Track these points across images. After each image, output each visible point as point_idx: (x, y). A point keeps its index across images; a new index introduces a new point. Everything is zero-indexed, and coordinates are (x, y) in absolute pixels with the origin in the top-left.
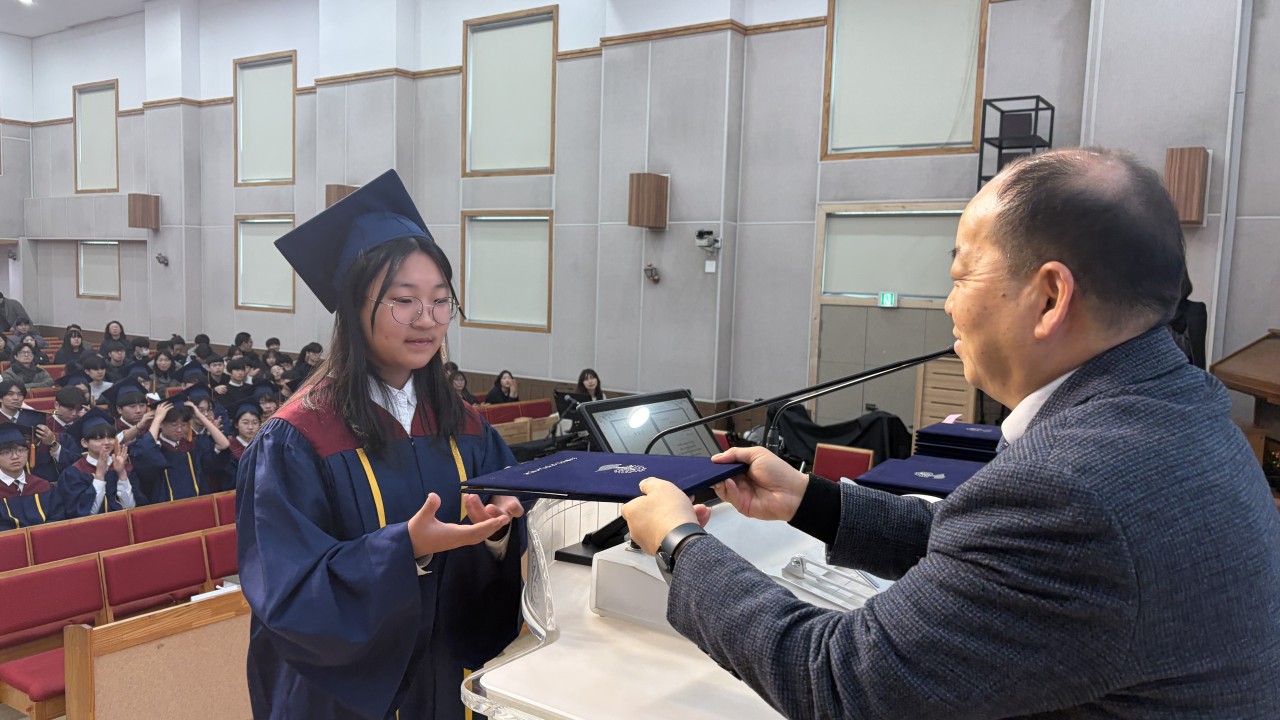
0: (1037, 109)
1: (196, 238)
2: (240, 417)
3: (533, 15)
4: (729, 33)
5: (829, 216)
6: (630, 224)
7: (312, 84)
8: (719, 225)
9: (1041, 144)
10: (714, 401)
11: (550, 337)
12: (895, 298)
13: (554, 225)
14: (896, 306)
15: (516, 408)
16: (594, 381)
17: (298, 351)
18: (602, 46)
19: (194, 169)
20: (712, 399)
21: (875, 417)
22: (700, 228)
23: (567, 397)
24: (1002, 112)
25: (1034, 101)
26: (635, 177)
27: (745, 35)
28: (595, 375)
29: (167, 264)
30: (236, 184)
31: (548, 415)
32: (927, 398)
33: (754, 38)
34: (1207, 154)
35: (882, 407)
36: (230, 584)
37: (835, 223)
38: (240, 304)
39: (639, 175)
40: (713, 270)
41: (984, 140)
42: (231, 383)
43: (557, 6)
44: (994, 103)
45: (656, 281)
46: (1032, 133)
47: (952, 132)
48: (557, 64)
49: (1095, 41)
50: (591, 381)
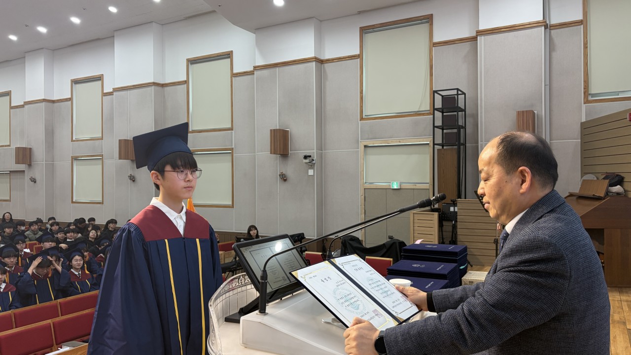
0: (458, 94)
1: (51, 168)
2: (72, 258)
3: (220, 56)
4: (314, 63)
5: (366, 146)
6: (271, 153)
7: (111, 90)
8: (314, 152)
9: (460, 110)
10: (315, 238)
11: (233, 211)
12: (399, 184)
13: (234, 155)
14: (399, 188)
16: (256, 231)
17: (105, 224)
18: (254, 70)
19: (50, 133)
20: (314, 237)
21: (393, 242)
22: (305, 154)
23: (242, 240)
24: (442, 96)
25: (456, 91)
26: (273, 131)
27: (322, 63)
28: (256, 229)
29: (35, 182)
30: (72, 141)
32: (416, 232)
33: (326, 65)
34: (534, 113)
35: (396, 237)
36: (65, 347)
37: (369, 150)
38: (74, 201)
40: (312, 174)
41: (434, 109)
42: (68, 240)
43: (232, 51)
44: (439, 92)
45: (285, 180)
46: (456, 105)
47: (420, 106)
48: (233, 78)
49: (481, 64)
50: (254, 231)
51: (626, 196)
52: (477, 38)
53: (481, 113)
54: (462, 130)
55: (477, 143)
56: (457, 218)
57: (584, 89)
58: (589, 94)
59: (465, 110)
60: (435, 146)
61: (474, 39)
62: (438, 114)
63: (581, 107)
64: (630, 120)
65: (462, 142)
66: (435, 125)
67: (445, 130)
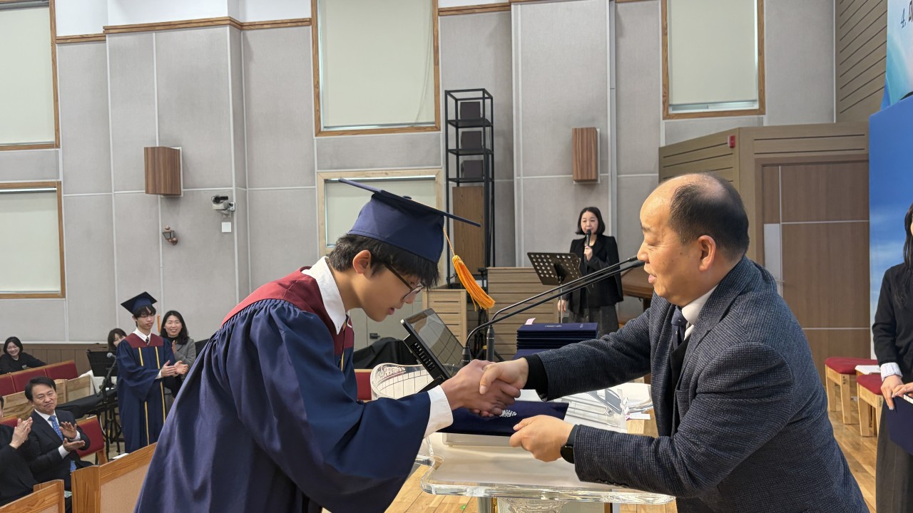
0: (484, 98)
4: (228, 28)
5: (327, 181)
6: (147, 192)
8: (231, 191)
9: (487, 124)
11: (64, 303)
13: (63, 195)
15: (41, 372)
18: (105, 33)
22: (215, 194)
23: (110, 355)
24: (457, 100)
25: (481, 92)
26: (150, 150)
27: (241, 30)
31: (77, 376)
33: (249, 33)
34: (596, 132)
37: (333, 188)
39: (153, 149)
40: (229, 230)
41: (448, 122)
44: (453, 94)
45: (175, 243)
46: (481, 116)
47: (419, 115)
48: (57, 47)
49: (517, 49)
52: (510, 6)
53: (518, 130)
54: (490, 156)
55: (513, 178)
57: (663, 96)
58: (670, 105)
59: (491, 125)
60: (450, 182)
61: (506, 8)
62: (452, 129)
63: (659, 124)
64: (732, 146)
65: (491, 176)
66: (450, 148)
67: (460, 157)
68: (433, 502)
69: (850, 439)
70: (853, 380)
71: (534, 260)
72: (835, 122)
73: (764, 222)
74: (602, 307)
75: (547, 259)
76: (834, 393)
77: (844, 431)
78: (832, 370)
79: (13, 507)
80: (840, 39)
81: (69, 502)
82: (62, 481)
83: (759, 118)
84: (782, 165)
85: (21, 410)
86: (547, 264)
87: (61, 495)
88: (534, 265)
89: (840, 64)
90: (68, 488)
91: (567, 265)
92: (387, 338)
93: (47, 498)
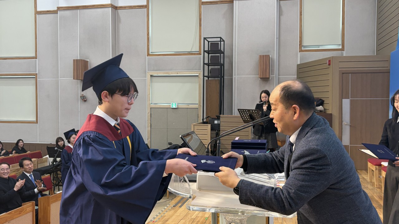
0: (220, 41)
4: (110, 9)
5: (151, 76)
6: (74, 79)
11: (38, 125)
12: (176, 105)
13: (38, 79)
14: (177, 107)
16: (63, 142)
18: (57, 10)
23: (56, 148)
24: (209, 42)
25: (220, 38)
26: (75, 61)
27: (116, 9)
31: (42, 157)
33: (120, 11)
34: (270, 57)
37: (154, 79)
39: (77, 60)
41: (204, 51)
44: (207, 39)
45: (85, 101)
46: (219, 49)
47: (192, 48)
48: (37, 15)
49: (235, 20)
50: (61, 142)
51: (325, 112)
53: (235, 55)
54: (223, 66)
55: (233, 76)
56: (219, 128)
57: (300, 42)
58: (303, 46)
59: (223, 53)
60: (205, 78)
61: (232, 2)
62: (206, 54)
63: (297, 54)
64: (329, 65)
65: (223, 75)
66: (205, 63)
67: (210, 67)
68: (194, 216)
69: (378, 194)
70: (380, 168)
71: (241, 112)
72: (375, 55)
73: (342, 98)
74: (271, 133)
75: (246, 112)
76: (371, 174)
77: (375, 191)
78: (371, 164)
79: (13, 212)
80: (379, 18)
81: (37, 210)
82: (34, 202)
83: (341, 53)
84: (351, 73)
85: (18, 171)
86: (246, 114)
87: (34, 208)
88: (240, 114)
89: (378, 29)
90: (37, 205)
91: (255, 115)
92: (176, 145)
93: (28, 209)
